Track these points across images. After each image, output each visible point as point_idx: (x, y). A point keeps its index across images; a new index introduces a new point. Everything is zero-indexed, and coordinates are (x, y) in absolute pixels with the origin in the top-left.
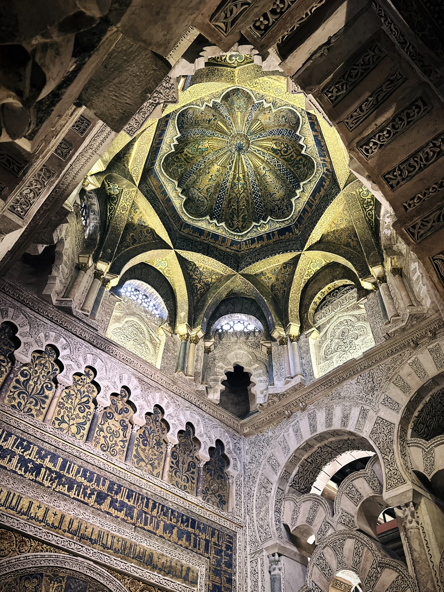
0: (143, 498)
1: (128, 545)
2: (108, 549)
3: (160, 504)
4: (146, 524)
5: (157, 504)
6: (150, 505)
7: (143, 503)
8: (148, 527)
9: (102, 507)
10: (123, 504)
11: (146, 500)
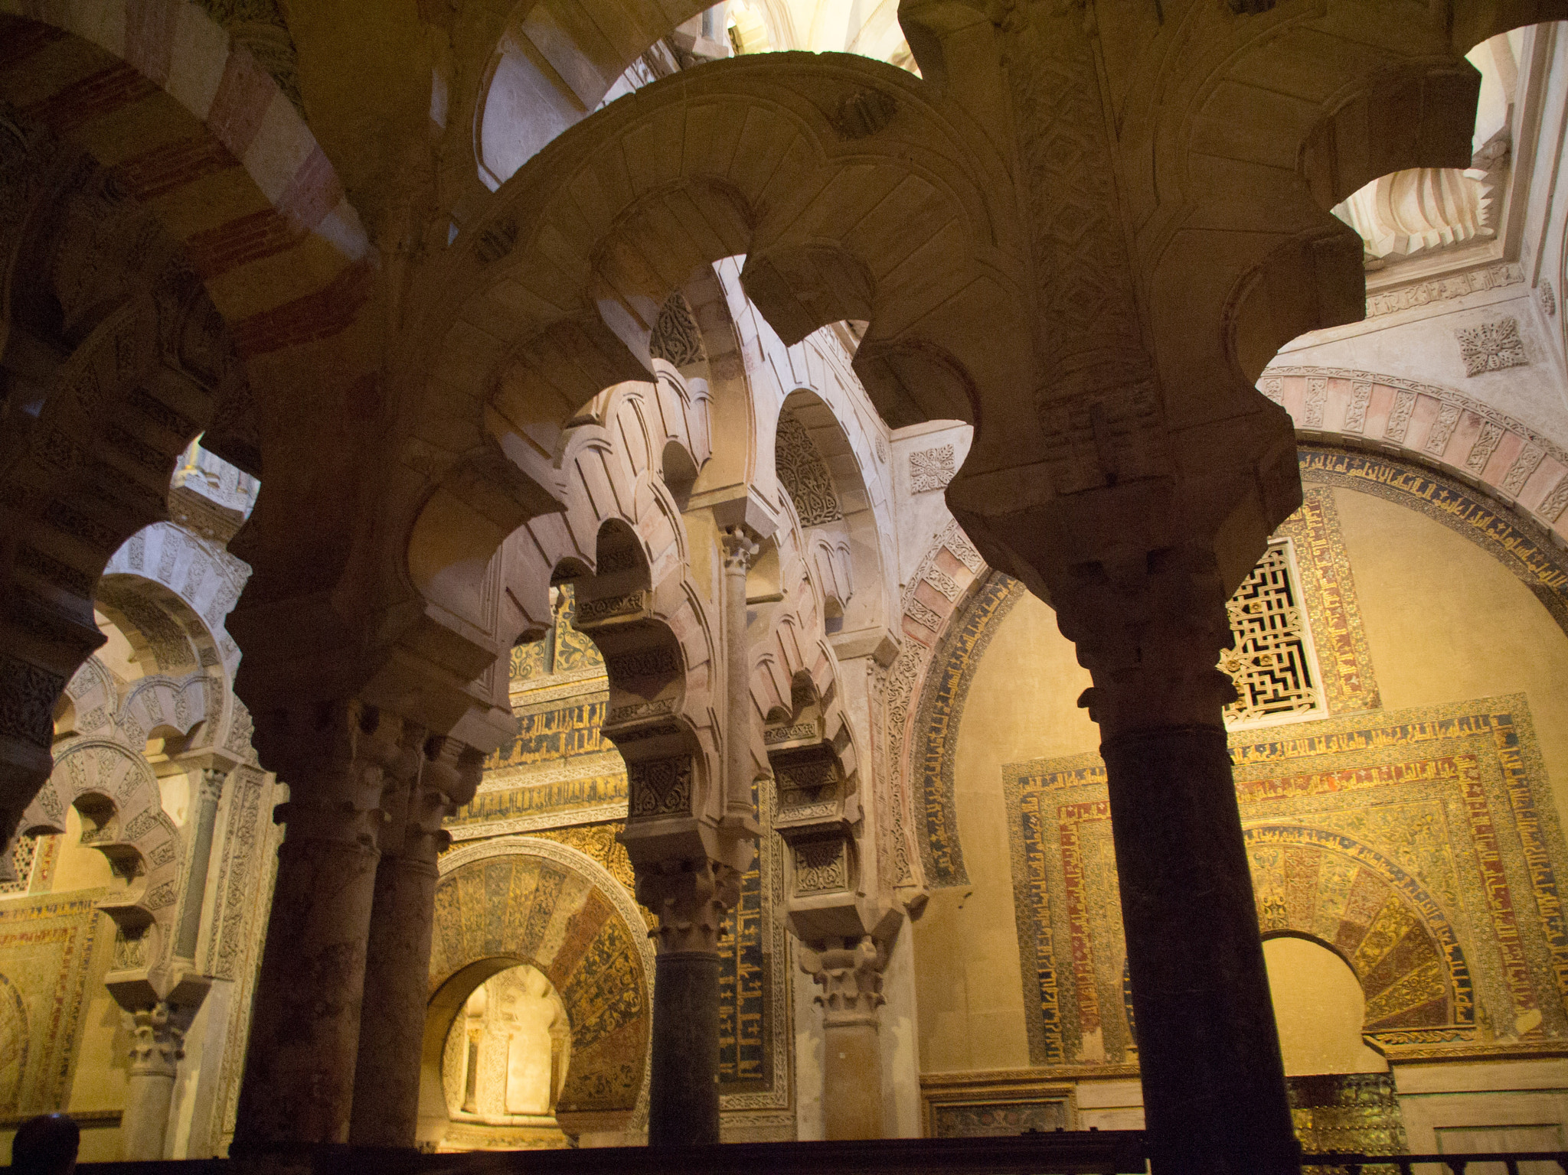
0: (571, 711)
1: (555, 790)
2: (526, 809)
3: (602, 703)
4: (581, 746)
5: (598, 706)
6: (586, 716)
7: (572, 719)
8: (588, 747)
9: (510, 761)
10: (540, 739)
11: (577, 711)
